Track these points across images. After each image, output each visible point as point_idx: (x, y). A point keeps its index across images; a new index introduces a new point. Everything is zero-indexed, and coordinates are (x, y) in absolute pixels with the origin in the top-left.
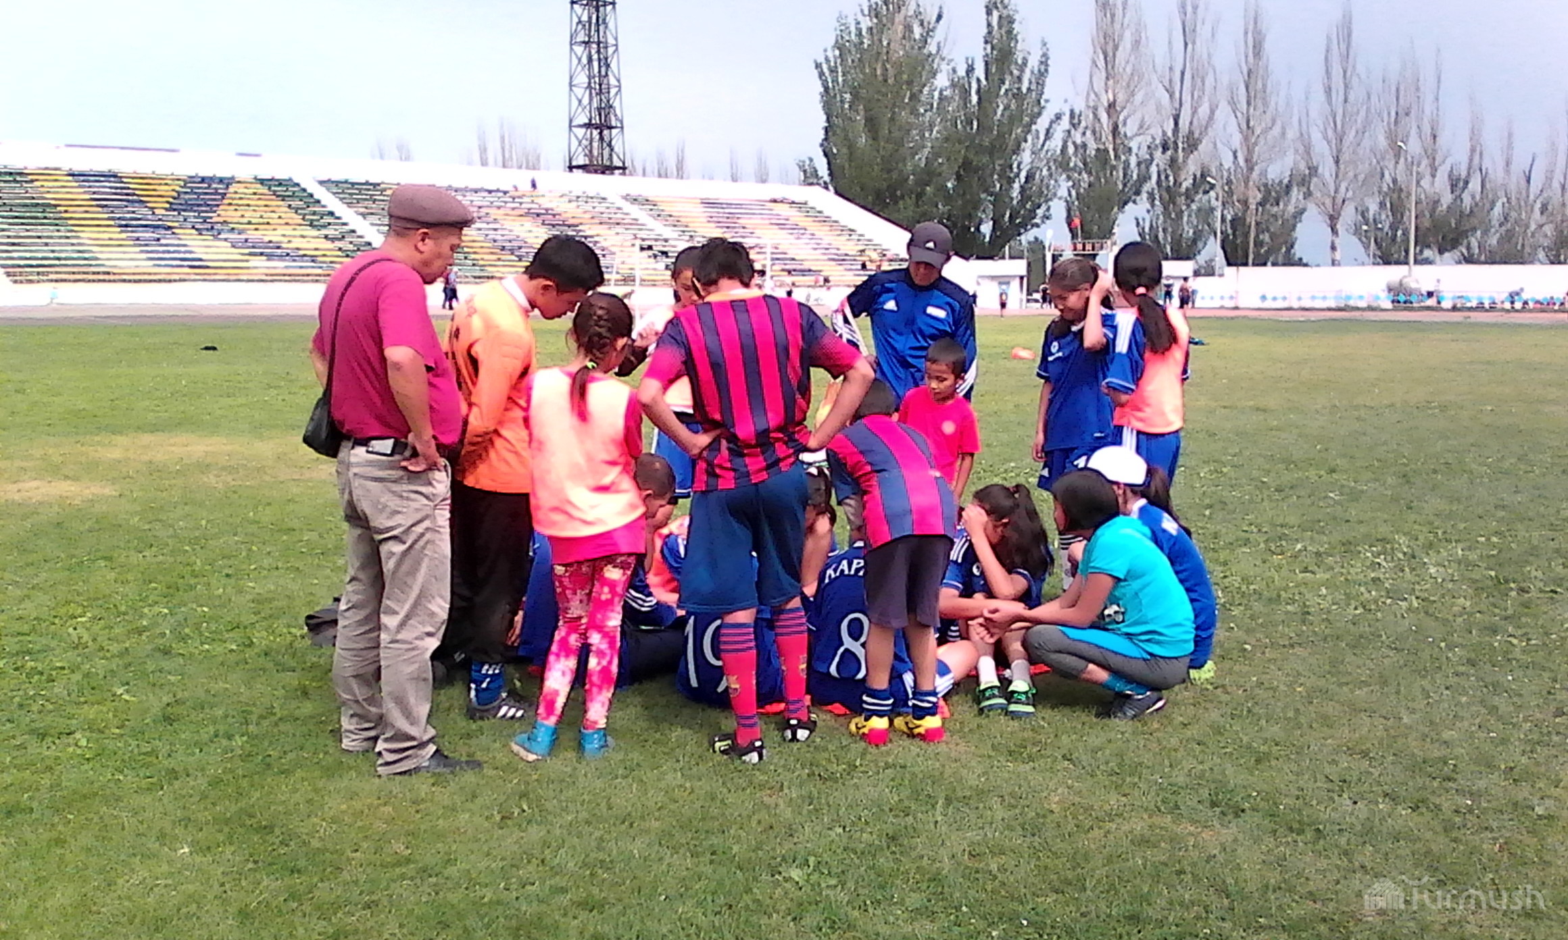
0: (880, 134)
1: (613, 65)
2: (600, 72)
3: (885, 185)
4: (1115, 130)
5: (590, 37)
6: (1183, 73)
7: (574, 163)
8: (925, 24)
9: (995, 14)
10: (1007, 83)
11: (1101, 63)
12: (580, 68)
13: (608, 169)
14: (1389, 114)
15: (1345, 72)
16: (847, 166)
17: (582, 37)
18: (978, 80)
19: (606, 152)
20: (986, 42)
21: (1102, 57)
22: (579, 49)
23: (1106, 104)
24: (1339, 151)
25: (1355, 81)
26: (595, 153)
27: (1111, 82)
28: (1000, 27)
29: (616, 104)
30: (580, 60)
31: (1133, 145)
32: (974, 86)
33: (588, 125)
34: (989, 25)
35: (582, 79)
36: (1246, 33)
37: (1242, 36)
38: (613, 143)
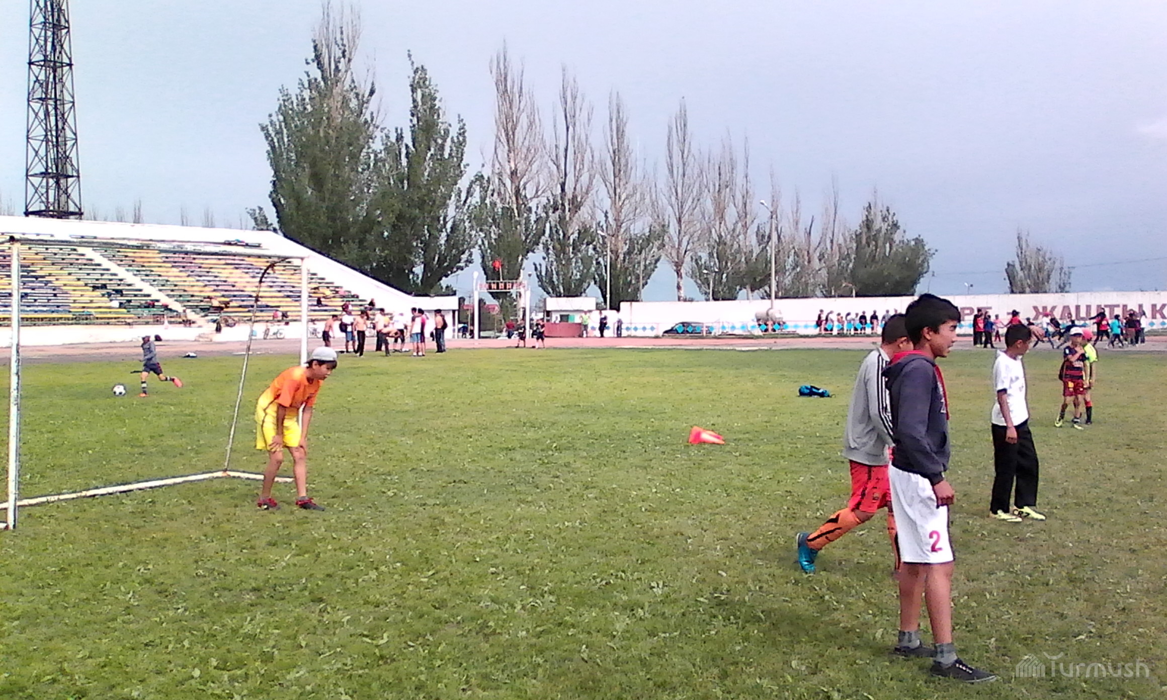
0: (325, 187)
1: (70, 120)
2: (57, 125)
3: (330, 231)
4: (517, 193)
5: (46, 94)
6: (566, 150)
7: (30, 210)
8: (360, 97)
9: (419, 92)
10: (432, 149)
11: (504, 139)
12: (37, 122)
13: (63, 214)
14: (714, 185)
15: (683, 153)
16: (295, 214)
17: (39, 94)
18: (407, 146)
19: (63, 198)
20: (413, 115)
21: (503, 134)
22: (36, 106)
23: (509, 172)
24: (681, 213)
25: (691, 160)
26: (51, 200)
27: (512, 155)
28: (423, 104)
29: (73, 155)
30: (36, 114)
31: (532, 204)
32: (404, 151)
33: (45, 174)
34: (414, 101)
35: (39, 132)
36: (611, 120)
37: (608, 123)
38: (69, 190)
